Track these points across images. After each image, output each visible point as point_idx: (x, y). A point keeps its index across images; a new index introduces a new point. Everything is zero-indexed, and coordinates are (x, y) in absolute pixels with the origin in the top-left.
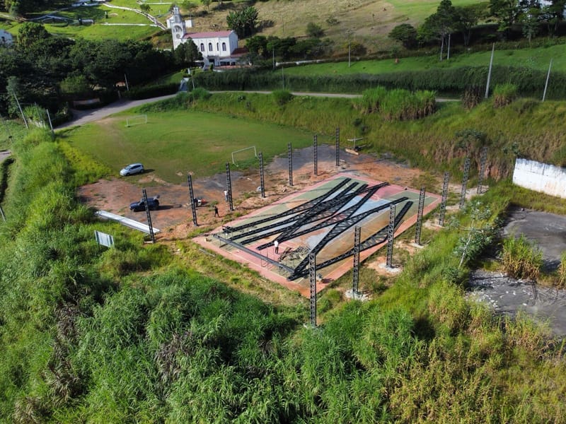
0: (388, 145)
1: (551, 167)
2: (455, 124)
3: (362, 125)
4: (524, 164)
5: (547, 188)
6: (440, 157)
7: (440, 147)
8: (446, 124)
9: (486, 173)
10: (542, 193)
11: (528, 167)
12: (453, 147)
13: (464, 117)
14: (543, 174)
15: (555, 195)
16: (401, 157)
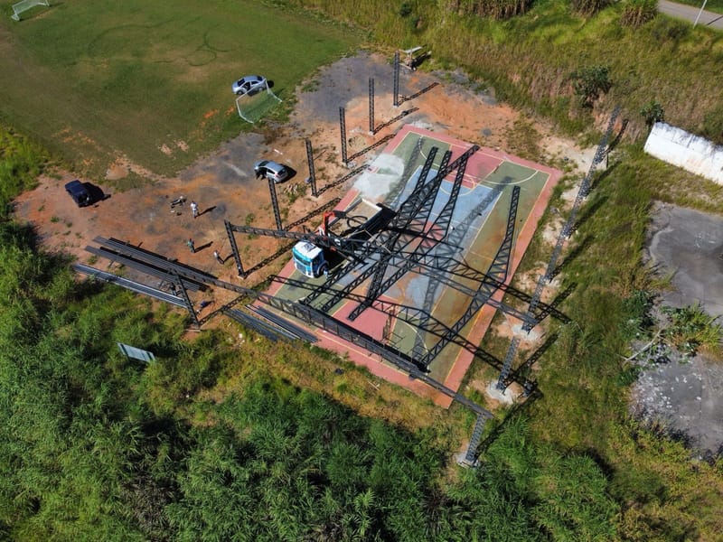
0: (457, 56)
1: (701, 140)
2: (563, 40)
3: (413, 16)
4: (664, 130)
5: (689, 163)
6: (539, 91)
7: (540, 75)
8: (550, 39)
9: (606, 126)
10: (681, 169)
11: (670, 134)
12: (560, 80)
13: (577, 31)
14: (688, 146)
15: (698, 173)
16: (480, 81)
